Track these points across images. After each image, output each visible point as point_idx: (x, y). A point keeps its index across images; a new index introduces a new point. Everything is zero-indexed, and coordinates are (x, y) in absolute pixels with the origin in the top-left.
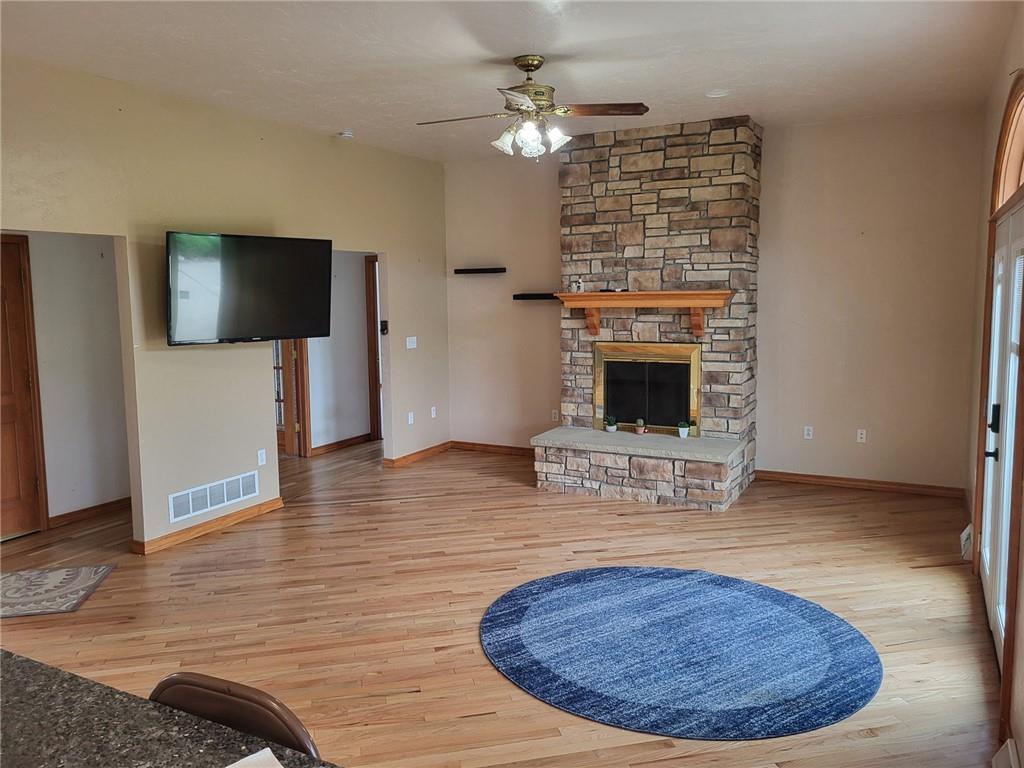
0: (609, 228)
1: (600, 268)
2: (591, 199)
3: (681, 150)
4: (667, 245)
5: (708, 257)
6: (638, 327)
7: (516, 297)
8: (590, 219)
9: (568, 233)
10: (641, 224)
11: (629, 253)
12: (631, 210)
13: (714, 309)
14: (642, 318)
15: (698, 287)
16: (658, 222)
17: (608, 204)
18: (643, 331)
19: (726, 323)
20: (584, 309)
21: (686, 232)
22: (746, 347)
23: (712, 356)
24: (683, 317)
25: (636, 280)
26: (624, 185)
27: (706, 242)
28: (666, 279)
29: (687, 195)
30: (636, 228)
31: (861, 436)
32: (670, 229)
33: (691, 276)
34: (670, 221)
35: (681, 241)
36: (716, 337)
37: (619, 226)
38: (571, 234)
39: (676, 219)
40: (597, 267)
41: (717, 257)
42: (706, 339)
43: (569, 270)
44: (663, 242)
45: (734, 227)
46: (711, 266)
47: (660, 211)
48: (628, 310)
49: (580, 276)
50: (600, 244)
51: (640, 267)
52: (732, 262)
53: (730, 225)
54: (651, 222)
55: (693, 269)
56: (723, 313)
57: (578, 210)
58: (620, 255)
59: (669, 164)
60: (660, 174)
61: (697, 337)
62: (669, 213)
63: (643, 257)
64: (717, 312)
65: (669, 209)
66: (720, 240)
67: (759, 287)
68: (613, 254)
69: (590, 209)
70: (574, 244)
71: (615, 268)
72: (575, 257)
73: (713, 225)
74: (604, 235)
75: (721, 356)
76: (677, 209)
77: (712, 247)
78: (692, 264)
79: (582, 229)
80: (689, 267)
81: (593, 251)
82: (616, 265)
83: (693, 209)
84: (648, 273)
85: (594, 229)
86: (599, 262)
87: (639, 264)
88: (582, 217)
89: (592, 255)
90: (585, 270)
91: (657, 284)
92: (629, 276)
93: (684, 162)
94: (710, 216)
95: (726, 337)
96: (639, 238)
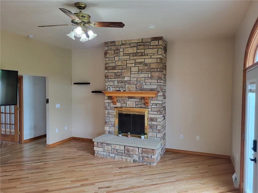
0: (120, 71)
1: (117, 83)
2: (114, 61)
3: (142, 47)
4: (138, 77)
5: (150, 81)
6: (129, 103)
7: (92, 92)
8: (114, 68)
9: (107, 72)
10: (130, 70)
11: (126, 79)
12: (126, 65)
13: (152, 97)
14: (130, 100)
15: (147, 90)
16: (135, 69)
17: (119, 63)
18: (130, 104)
19: (156, 102)
20: (111, 96)
21: (143, 73)
22: (162, 110)
23: (152, 112)
24: (143, 100)
25: (128, 88)
26: (125, 57)
27: (150, 76)
28: (137, 87)
29: (144, 61)
30: (128, 71)
31: (198, 138)
32: (139, 72)
33: (145, 87)
34: (139, 69)
35: (142, 75)
36: (153, 106)
37: (123, 70)
38: (108, 72)
39: (140, 68)
40: (116, 83)
41: (153, 81)
42: (150, 107)
43: (107, 84)
44: (136, 76)
45: (158, 71)
46: (151, 84)
47: (136, 66)
48: (125, 97)
49: (111, 86)
50: (117, 76)
51: (129, 84)
52: (158, 83)
53: (157, 71)
54: (133, 69)
55: (146, 85)
56: (155, 99)
57: (110, 65)
58: (123, 80)
59: (138, 51)
60: (135, 54)
61: (147, 106)
62: (138, 67)
63: (130, 80)
64: (153, 98)
65: (138, 65)
66: (154, 75)
67: (166, 91)
68: (121, 79)
69: (114, 65)
70: (109, 76)
71: (121, 84)
72: (109, 80)
73: (152, 71)
74: (118, 73)
75: (154, 113)
76: (141, 65)
77: (152, 77)
78: (146, 83)
79: (111, 71)
80: (144, 84)
81: (115, 78)
82: (122, 83)
83: (146, 65)
84: (132, 85)
85: (115, 71)
86: (117, 82)
87: (129, 82)
88: (111, 67)
89: (115, 79)
90: (112, 84)
91: (135, 89)
92: (126, 86)
93: (143, 51)
94: (151, 68)
95: (156, 106)
96: (129, 74)
